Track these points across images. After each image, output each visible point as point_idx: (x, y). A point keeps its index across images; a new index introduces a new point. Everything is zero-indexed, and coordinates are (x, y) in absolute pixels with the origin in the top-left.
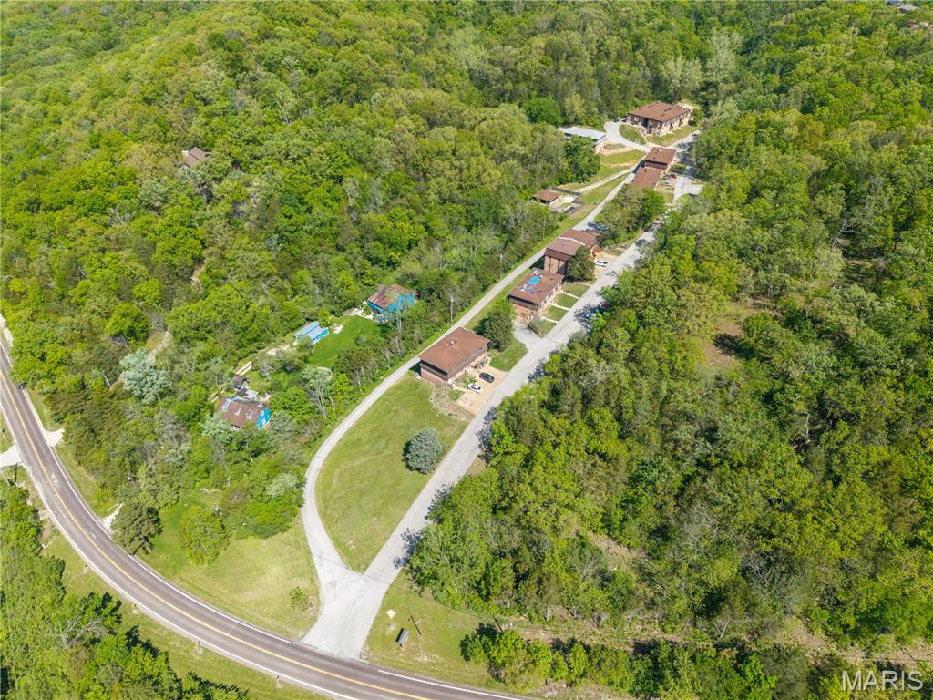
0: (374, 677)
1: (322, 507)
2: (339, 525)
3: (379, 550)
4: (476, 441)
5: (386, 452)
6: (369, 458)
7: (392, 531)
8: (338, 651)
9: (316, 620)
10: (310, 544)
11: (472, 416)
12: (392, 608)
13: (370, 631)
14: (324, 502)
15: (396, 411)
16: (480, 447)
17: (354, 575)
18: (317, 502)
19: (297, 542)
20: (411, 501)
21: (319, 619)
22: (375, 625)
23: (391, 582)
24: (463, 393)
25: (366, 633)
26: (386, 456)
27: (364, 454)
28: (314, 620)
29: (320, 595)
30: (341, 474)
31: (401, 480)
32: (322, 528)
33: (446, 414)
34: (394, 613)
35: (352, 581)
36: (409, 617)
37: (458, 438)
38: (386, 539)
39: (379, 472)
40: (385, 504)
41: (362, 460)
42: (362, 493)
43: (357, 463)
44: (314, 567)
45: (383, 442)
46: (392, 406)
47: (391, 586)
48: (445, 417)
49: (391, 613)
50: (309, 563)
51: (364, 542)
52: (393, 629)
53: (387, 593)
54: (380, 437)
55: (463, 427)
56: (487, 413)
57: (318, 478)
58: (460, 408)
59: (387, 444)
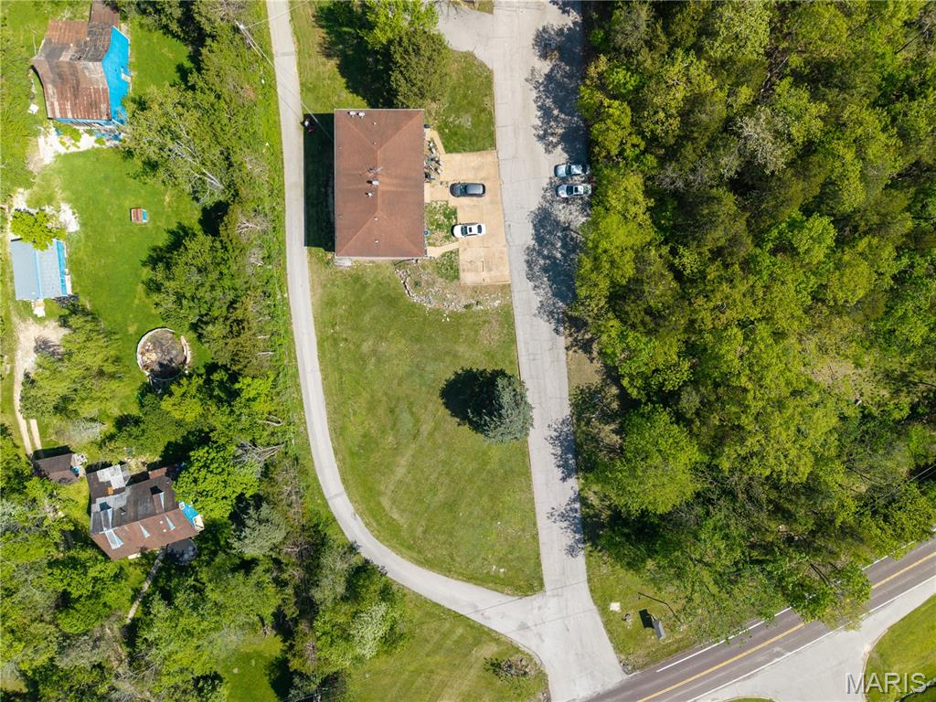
0: (660, 681)
1: (415, 555)
2: (458, 559)
3: (539, 555)
4: (545, 327)
5: (426, 428)
6: (409, 453)
7: (535, 524)
8: (599, 686)
9: (545, 675)
10: (447, 605)
11: (505, 289)
12: (611, 601)
13: (611, 642)
14: (410, 548)
15: (374, 352)
16: (557, 331)
17: (535, 601)
18: (399, 553)
19: (428, 614)
20: (526, 474)
21: (547, 671)
22: (610, 632)
23: (585, 577)
24: (456, 252)
25: (609, 647)
26: (431, 434)
27: (396, 450)
28: (542, 677)
29: (522, 648)
30: (394, 501)
31: (485, 453)
32: (441, 577)
33: (461, 310)
34: (618, 604)
35: (540, 608)
36: (637, 596)
37: (514, 341)
38: (535, 537)
39: (444, 463)
40: (492, 498)
41: (403, 462)
42: (451, 506)
43: (400, 472)
44: (481, 626)
45: (406, 417)
46: (358, 346)
47: (589, 580)
48: (462, 315)
49: (615, 607)
50: (472, 627)
51: (510, 556)
52: (633, 620)
53: (591, 590)
54: (392, 411)
55: (507, 317)
56: (525, 266)
57: (367, 525)
58: (476, 290)
59: (412, 414)
